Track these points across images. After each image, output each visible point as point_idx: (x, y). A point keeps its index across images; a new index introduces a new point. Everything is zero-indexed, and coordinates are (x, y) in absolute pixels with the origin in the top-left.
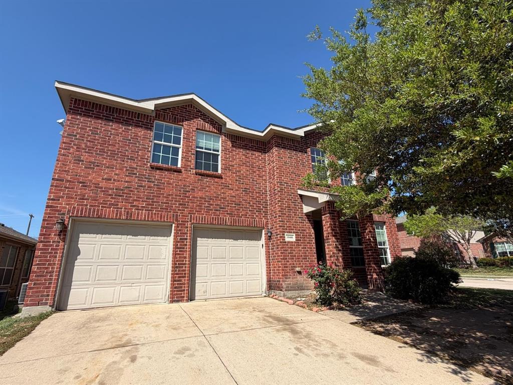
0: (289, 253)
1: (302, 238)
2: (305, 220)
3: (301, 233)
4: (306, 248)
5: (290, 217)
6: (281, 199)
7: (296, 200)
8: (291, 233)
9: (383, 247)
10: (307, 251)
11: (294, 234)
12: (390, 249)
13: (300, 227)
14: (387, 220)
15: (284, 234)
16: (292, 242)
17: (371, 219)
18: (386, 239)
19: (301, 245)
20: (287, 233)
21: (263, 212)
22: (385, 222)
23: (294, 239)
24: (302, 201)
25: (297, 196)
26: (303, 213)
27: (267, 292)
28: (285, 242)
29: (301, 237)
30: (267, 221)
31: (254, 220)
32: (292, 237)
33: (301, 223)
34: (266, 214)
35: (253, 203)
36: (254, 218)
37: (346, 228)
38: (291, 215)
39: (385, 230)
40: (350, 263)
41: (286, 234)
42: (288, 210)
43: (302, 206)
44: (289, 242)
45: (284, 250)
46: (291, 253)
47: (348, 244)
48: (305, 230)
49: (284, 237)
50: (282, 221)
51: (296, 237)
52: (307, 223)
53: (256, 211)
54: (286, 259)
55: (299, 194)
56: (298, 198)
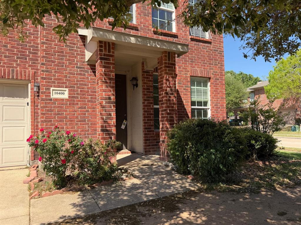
0: (55, 114)
1: (81, 94)
2: (87, 72)
3: (78, 88)
4: (85, 108)
5: (63, 66)
6: (47, 40)
7: (74, 44)
8: (62, 87)
9: (203, 107)
10: (88, 111)
11: (67, 89)
12: (211, 110)
13: (77, 81)
14: (212, 76)
15: (49, 89)
16: (63, 100)
17: (172, 70)
18: (209, 98)
19: (77, 104)
20: (55, 87)
21: (30, 59)
22: (210, 78)
23: (66, 96)
24: (84, 45)
25: (76, 38)
26: (84, 62)
27: (31, 162)
28: (51, 100)
29: (78, 94)
30: (35, 73)
31: (13, 71)
32: (63, 94)
33: (81, 74)
34: (34, 63)
35: (12, 47)
36: (13, 67)
37: (151, 84)
38: (63, 63)
39: (209, 87)
40: (152, 126)
41: (52, 89)
42: (58, 55)
43: (84, 52)
44: (56, 100)
45: (48, 110)
46: (58, 114)
47: (152, 103)
48: (85, 85)
49: (50, 93)
50: (47, 71)
51: (69, 94)
52: (90, 75)
53: (17, 58)
54: (50, 121)
55: (80, 35)
56: (78, 41)
